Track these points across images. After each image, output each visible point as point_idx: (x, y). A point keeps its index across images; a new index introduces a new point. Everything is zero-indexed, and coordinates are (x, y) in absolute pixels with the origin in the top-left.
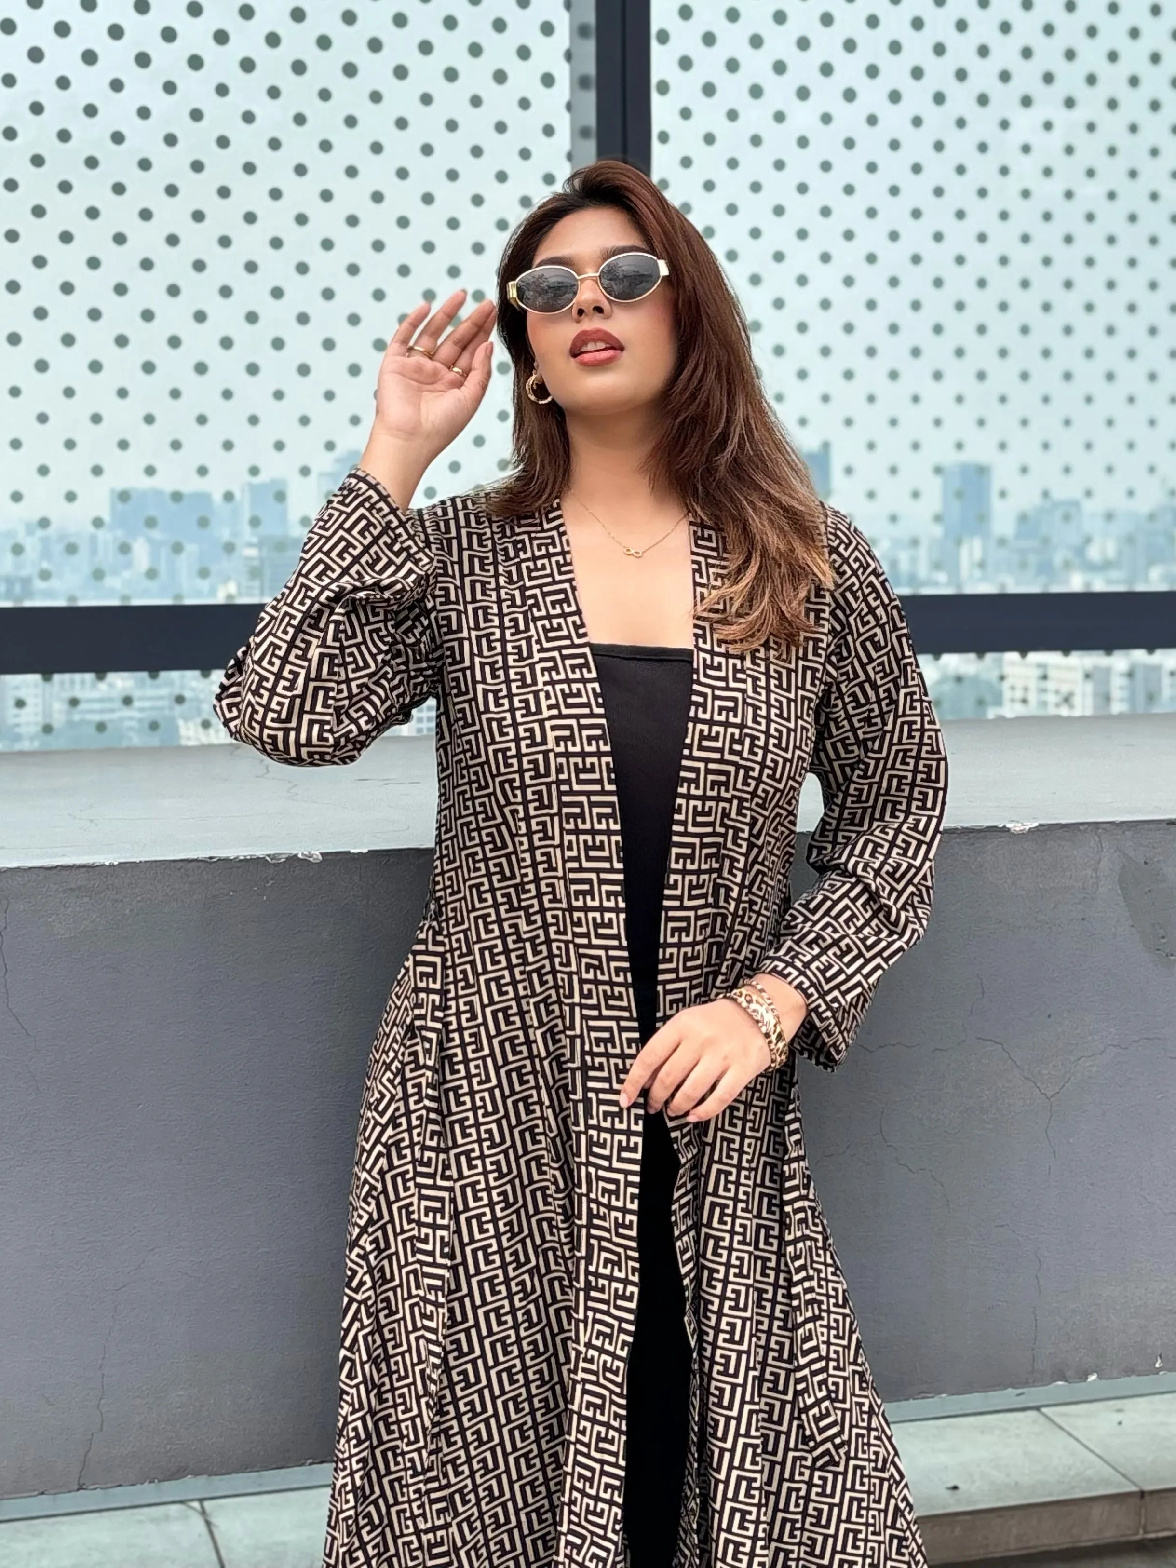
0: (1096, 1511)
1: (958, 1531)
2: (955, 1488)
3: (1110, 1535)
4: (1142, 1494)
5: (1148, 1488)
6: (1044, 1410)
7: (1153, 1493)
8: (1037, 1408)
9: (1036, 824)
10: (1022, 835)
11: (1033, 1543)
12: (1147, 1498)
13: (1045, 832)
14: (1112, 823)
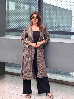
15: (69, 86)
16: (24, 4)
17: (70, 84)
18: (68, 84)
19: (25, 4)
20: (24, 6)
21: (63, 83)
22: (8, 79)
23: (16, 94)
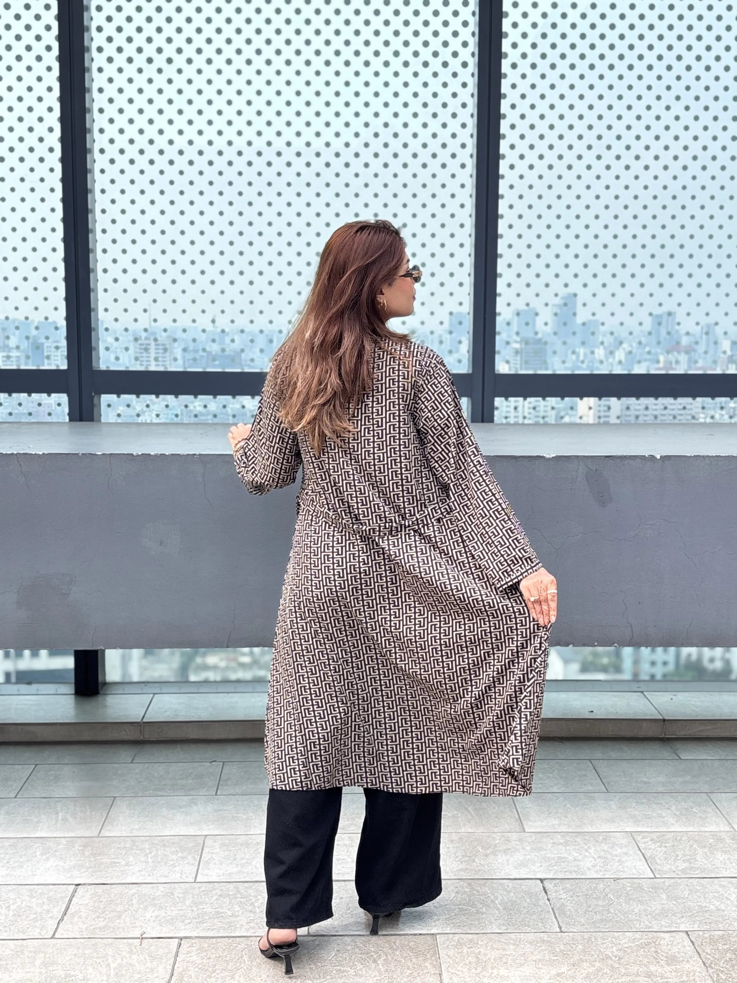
0: (644, 724)
1: (588, 726)
2: (592, 712)
3: (650, 734)
4: (664, 720)
5: (666, 718)
6: (645, 693)
7: (668, 720)
8: (642, 692)
9: (554, 455)
10: (549, 459)
11: (618, 733)
12: (666, 722)
13: (558, 458)
14: (584, 456)
23: (80, 886)
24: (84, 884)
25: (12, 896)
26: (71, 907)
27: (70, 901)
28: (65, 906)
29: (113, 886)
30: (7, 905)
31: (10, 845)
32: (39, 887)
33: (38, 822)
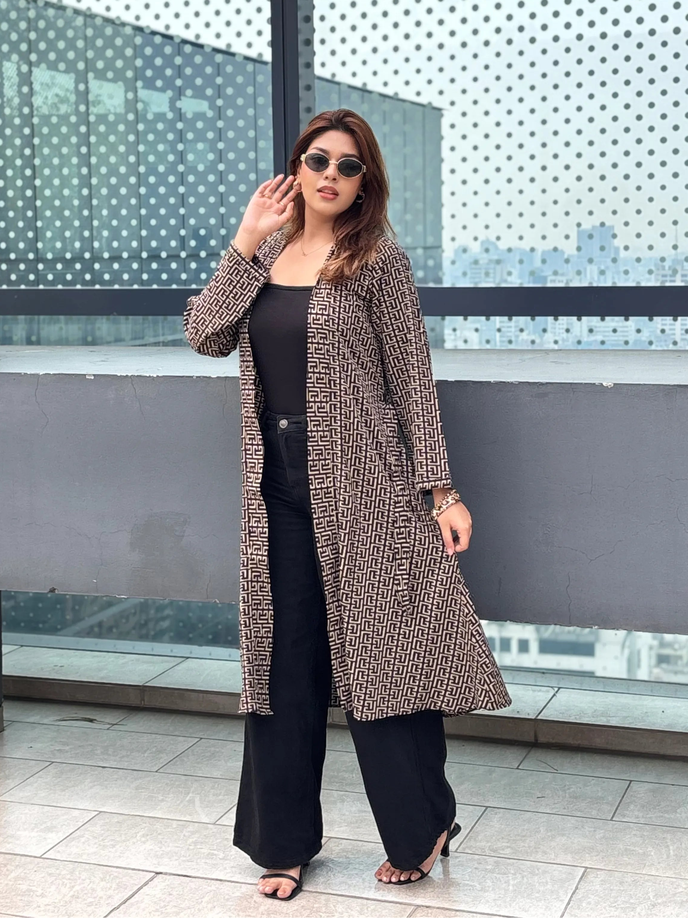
15: (597, 757)
16: (86, 70)
17: (599, 742)
18: (585, 743)
19: (91, 75)
20: (87, 91)
21: (542, 739)
22: (38, 746)
23: (160, 875)
24: (166, 874)
25: (84, 875)
26: (136, 896)
27: (139, 889)
28: (131, 893)
29: (194, 879)
30: (73, 884)
31: (118, 822)
32: (118, 870)
33: (162, 800)
